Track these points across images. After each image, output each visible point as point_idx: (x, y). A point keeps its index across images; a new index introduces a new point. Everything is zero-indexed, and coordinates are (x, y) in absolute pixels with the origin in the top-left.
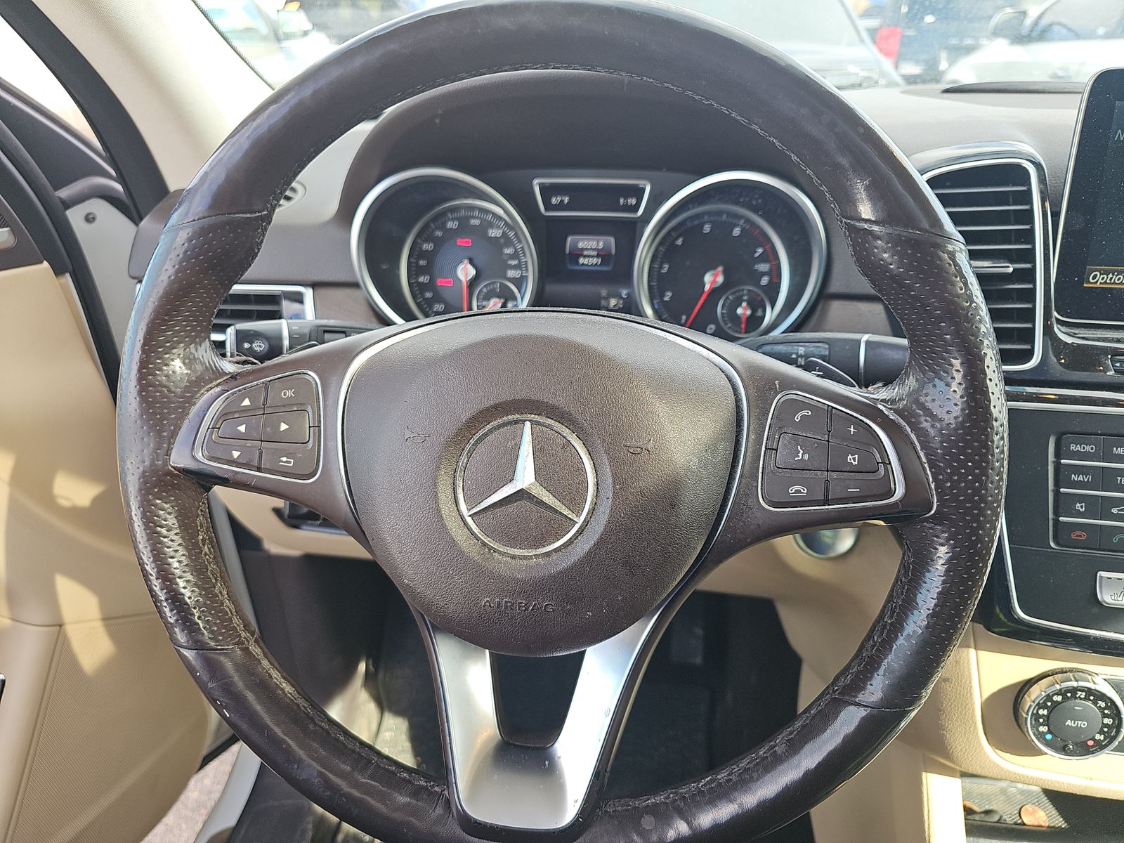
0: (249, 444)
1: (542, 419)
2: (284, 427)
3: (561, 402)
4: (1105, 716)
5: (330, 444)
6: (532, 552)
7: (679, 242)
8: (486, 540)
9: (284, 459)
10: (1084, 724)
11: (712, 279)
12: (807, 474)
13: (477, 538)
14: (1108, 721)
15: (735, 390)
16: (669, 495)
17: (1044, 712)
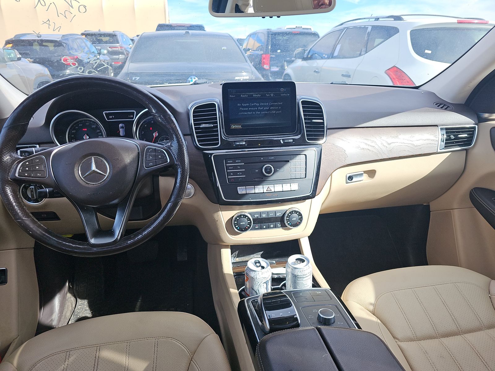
0: (29, 172)
1: (96, 157)
2: (37, 167)
3: (99, 152)
4: (248, 220)
5: (49, 170)
6: (97, 183)
7: (146, 126)
8: (87, 182)
9: (38, 174)
10: (244, 223)
11: (155, 134)
12: (152, 161)
13: (85, 182)
14: (249, 222)
15: (138, 148)
16: (125, 169)
17: (236, 222)
